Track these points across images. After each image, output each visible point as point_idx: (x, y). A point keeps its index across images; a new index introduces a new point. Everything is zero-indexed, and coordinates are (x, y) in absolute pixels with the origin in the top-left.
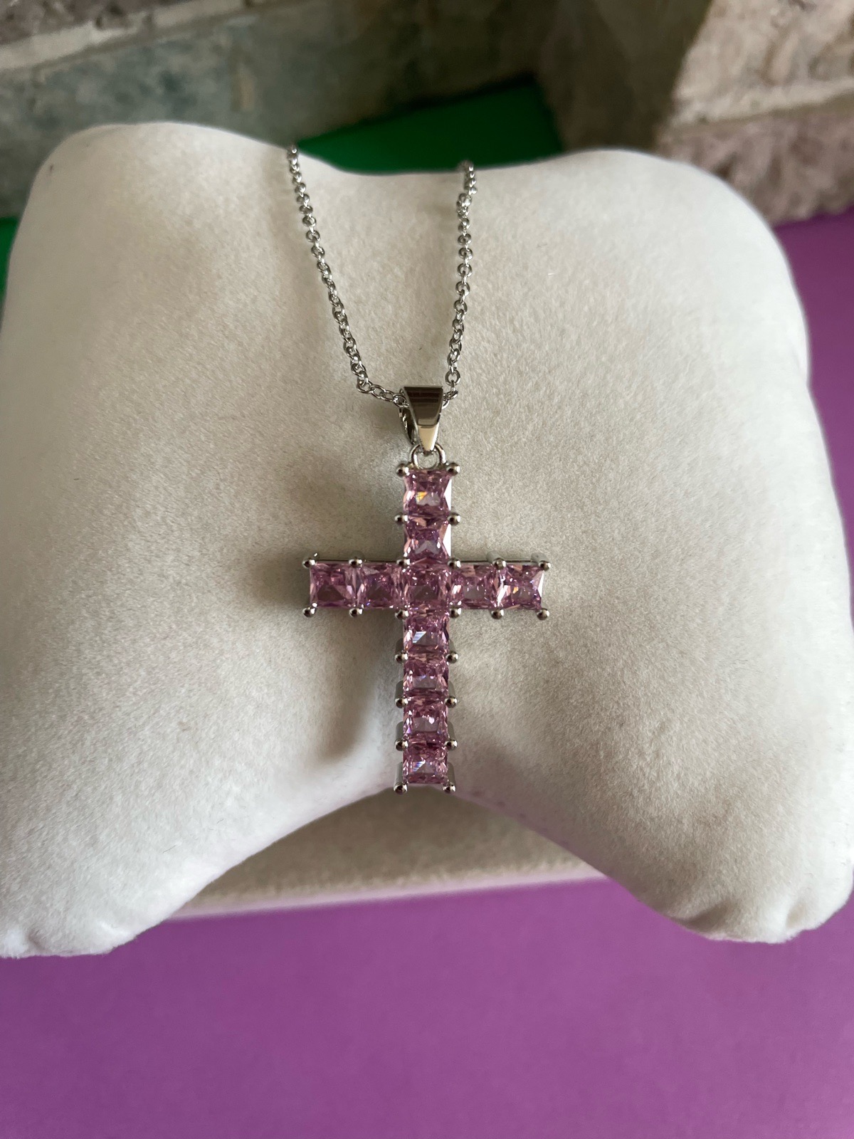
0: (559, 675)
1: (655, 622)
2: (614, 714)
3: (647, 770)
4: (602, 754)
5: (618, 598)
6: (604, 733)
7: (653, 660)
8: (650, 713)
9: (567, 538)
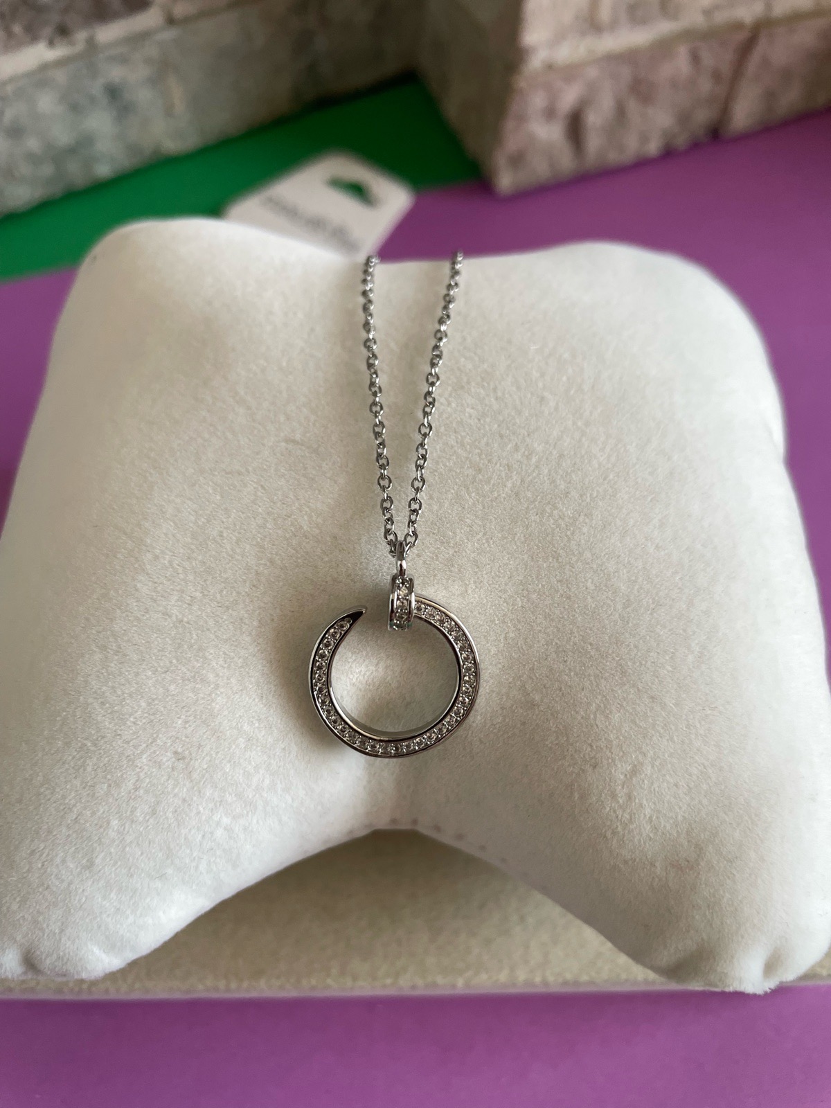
0: (534, 717)
1: (626, 668)
2: (587, 757)
3: (620, 812)
4: (576, 796)
5: (591, 644)
6: (578, 774)
7: (624, 703)
8: (622, 757)
9: (543, 586)
